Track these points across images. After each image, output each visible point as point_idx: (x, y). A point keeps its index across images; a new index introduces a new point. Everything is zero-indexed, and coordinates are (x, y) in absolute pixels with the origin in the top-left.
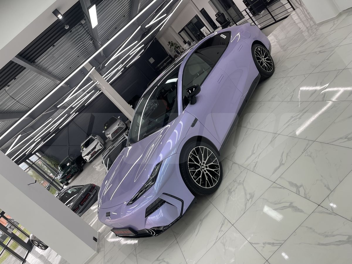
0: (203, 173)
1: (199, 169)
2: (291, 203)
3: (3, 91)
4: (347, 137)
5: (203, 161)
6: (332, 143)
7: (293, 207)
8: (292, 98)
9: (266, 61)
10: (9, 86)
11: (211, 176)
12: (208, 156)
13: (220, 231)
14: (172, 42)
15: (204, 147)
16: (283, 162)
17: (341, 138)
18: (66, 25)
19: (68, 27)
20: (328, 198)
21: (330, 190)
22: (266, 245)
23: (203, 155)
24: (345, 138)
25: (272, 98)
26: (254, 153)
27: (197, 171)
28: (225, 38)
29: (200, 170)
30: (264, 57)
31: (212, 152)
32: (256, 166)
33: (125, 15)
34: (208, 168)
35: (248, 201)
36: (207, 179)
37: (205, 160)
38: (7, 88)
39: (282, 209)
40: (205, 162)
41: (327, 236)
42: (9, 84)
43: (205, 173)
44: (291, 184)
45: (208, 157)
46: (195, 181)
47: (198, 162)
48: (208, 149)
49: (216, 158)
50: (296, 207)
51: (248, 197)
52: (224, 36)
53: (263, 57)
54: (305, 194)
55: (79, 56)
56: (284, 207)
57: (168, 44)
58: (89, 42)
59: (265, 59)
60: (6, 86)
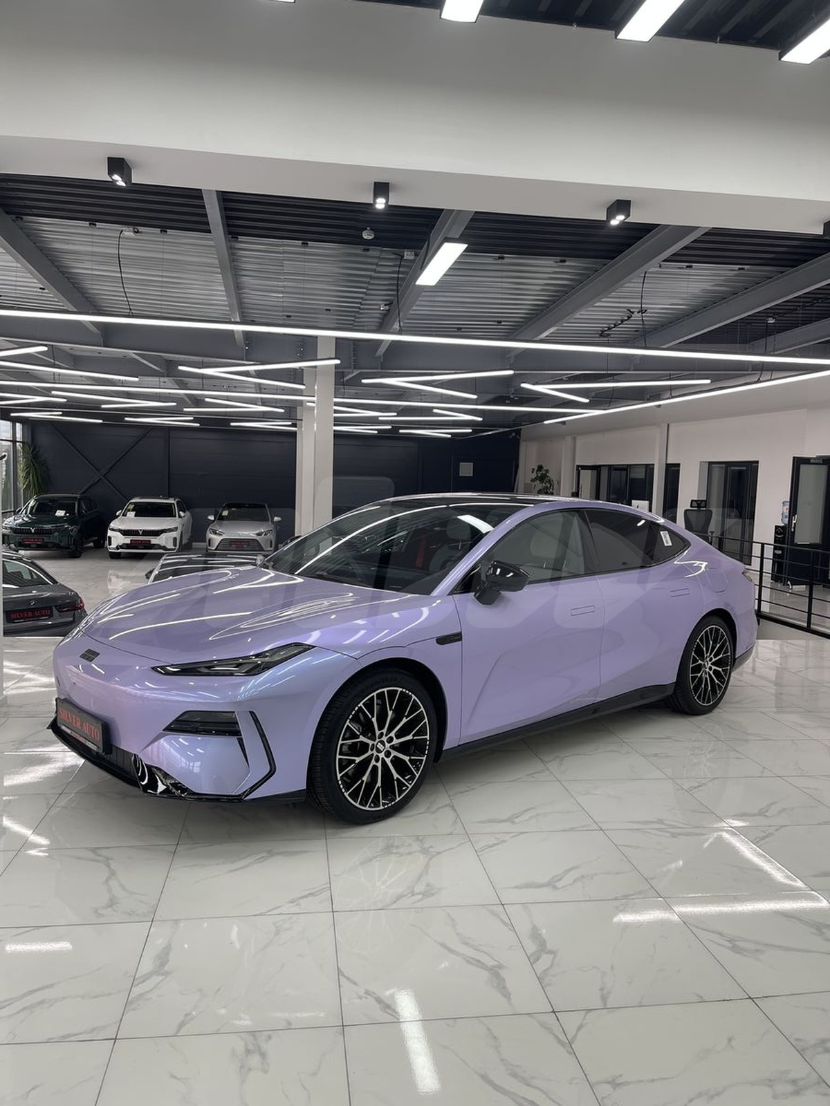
0: (368, 760)
1: (370, 742)
2: (500, 966)
3: (116, 230)
4: (735, 941)
5: (392, 734)
6: (693, 929)
7: (497, 976)
8: (695, 788)
9: (711, 673)
10: (138, 232)
11: (379, 784)
12: (413, 736)
13: (292, 903)
14: (547, 471)
15: (422, 709)
16: (559, 884)
17: (721, 934)
18: (371, 229)
19: (370, 238)
20: (586, 1013)
21: (605, 1004)
22: (369, 997)
23: (405, 720)
24: (729, 941)
25: (656, 755)
26: (513, 822)
27: (362, 738)
28: (666, 545)
29: (368, 744)
30: (714, 660)
31: (428, 737)
32: (495, 848)
33: (504, 321)
34: (388, 761)
35: (410, 895)
36: (365, 778)
37: (398, 737)
38: (128, 233)
39: (468, 962)
40: (396, 741)
41: (515, 1075)
42: (141, 229)
43: (373, 763)
44: (535, 935)
45: (410, 737)
46: (338, 757)
47: (381, 728)
48: (426, 720)
49: (424, 758)
50: (504, 980)
51: (420, 888)
52: (667, 540)
53: (711, 660)
54: (545, 971)
55: (329, 310)
56: (479, 961)
57: (536, 469)
58: (379, 305)
59: (714, 667)
60: (131, 229)
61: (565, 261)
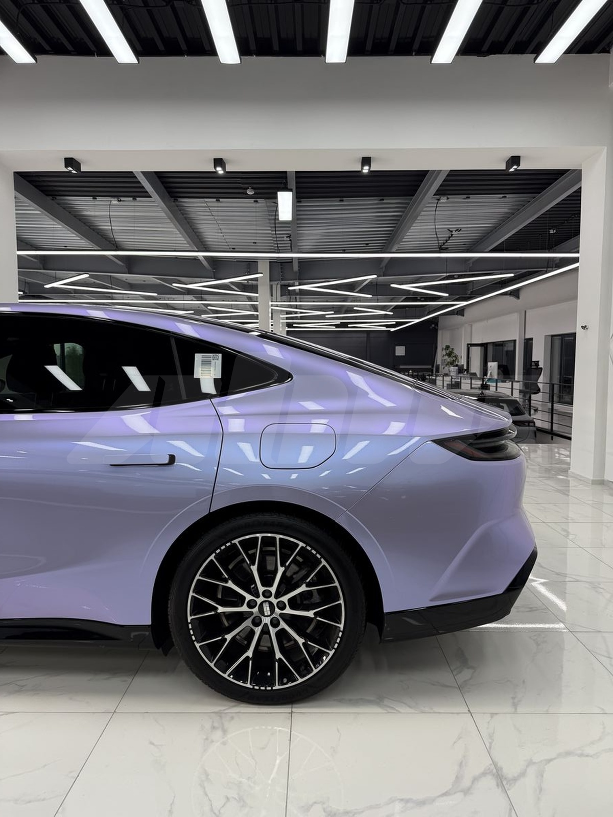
10: (121, 201)
18: (251, 188)
19: (251, 193)
38: (115, 202)
42: (122, 199)
57: (446, 348)
60: (116, 199)
61: (383, 200)
